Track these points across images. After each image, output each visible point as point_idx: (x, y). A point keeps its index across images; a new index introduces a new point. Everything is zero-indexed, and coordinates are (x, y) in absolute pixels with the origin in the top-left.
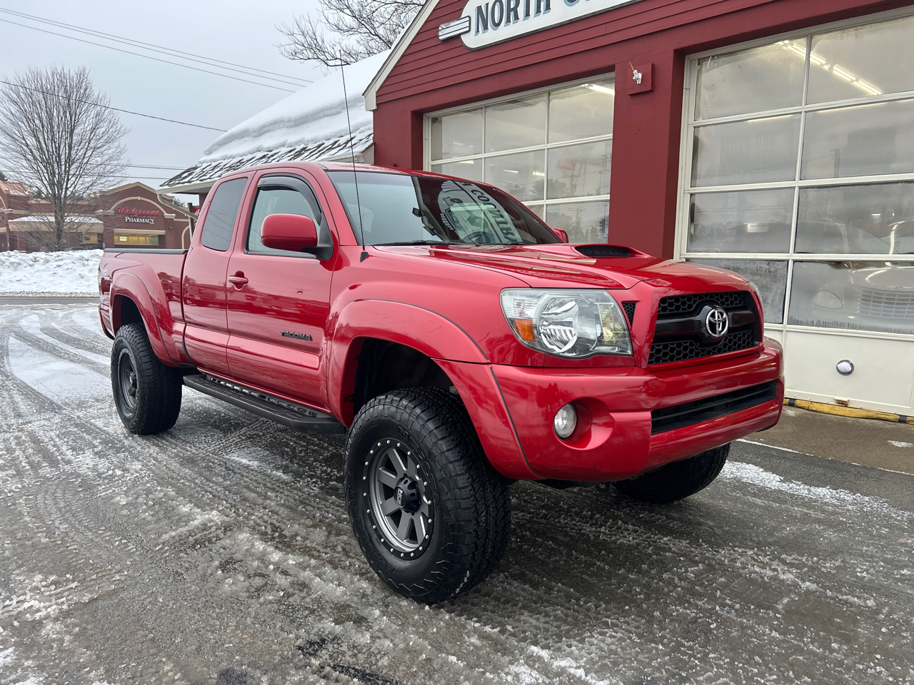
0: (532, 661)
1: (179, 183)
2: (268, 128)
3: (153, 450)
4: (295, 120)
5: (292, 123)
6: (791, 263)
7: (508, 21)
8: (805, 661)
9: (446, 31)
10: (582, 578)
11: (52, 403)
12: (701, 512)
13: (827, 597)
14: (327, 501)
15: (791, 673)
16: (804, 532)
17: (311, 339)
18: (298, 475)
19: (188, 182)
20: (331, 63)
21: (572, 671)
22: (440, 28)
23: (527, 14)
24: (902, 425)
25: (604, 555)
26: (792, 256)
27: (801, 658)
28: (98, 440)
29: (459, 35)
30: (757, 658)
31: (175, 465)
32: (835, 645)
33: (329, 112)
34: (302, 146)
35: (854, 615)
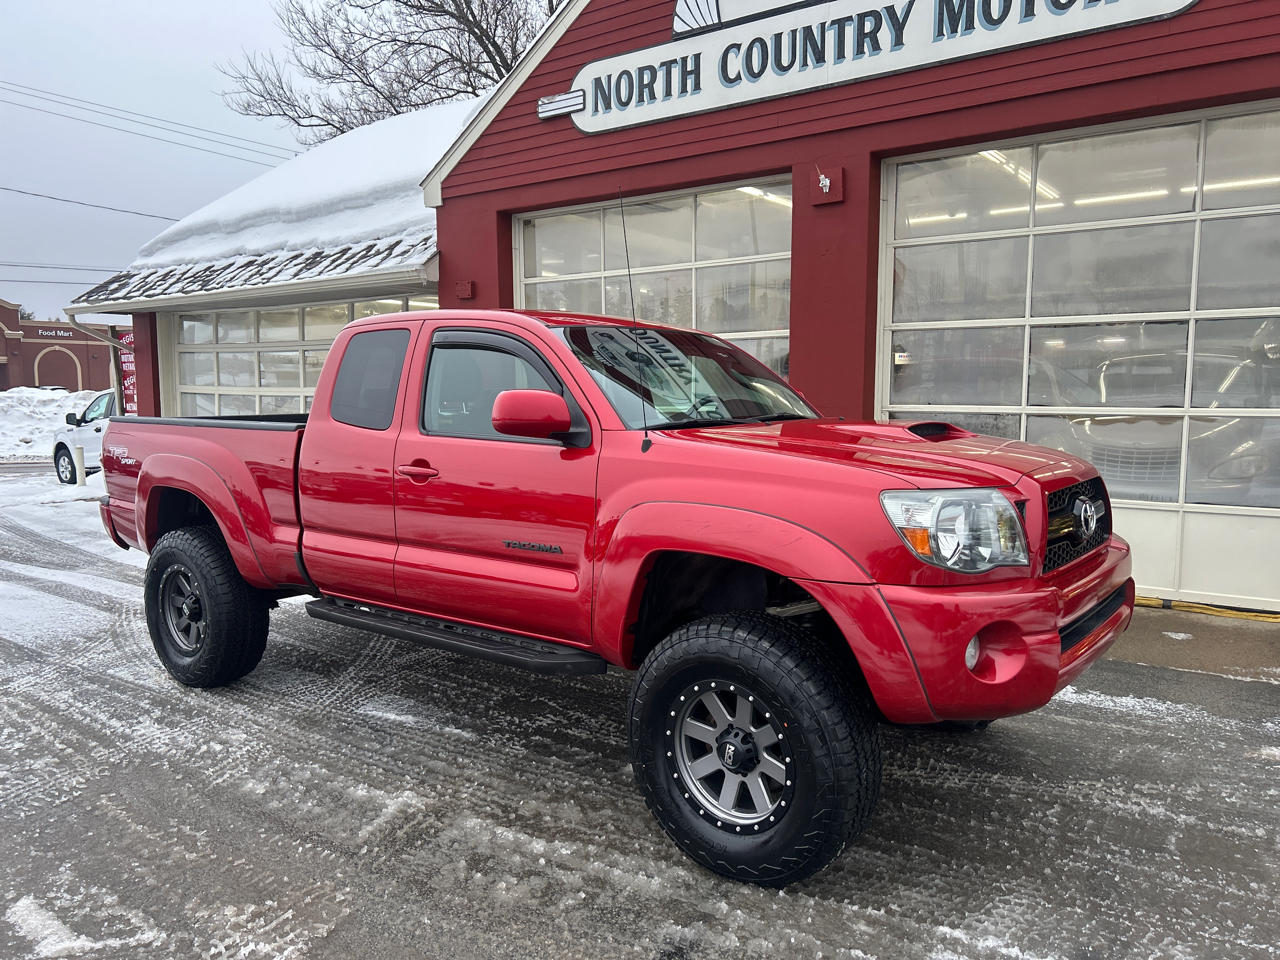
0: (952, 944)
1: (106, 299)
2: (250, 222)
3: (241, 710)
4: (298, 213)
5: (294, 217)
6: (1024, 418)
7: (641, 100)
8: (1234, 907)
9: (548, 107)
10: (932, 836)
11: (20, 648)
12: (1012, 739)
13: (1210, 830)
14: (549, 764)
15: (1229, 922)
16: (1138, 754)
17: (562, 552)
18: (480, 730)
19: (124, 298)
20: (303, 122)
21: (1004, 951)
22: (540, 103)
23: (668, 93)
24: (1168, 612)
25: (937, 804)
26: (1025, 409)
27: (1228, 904)
28: (147, 701)
29: (569, 114)
30: (1186, 910)
31: (293, 730)
32: (1254, 885)
33: (354, 204)
34: (314, 250)
35: (1251, 846)
